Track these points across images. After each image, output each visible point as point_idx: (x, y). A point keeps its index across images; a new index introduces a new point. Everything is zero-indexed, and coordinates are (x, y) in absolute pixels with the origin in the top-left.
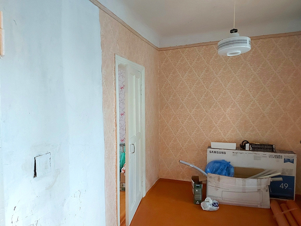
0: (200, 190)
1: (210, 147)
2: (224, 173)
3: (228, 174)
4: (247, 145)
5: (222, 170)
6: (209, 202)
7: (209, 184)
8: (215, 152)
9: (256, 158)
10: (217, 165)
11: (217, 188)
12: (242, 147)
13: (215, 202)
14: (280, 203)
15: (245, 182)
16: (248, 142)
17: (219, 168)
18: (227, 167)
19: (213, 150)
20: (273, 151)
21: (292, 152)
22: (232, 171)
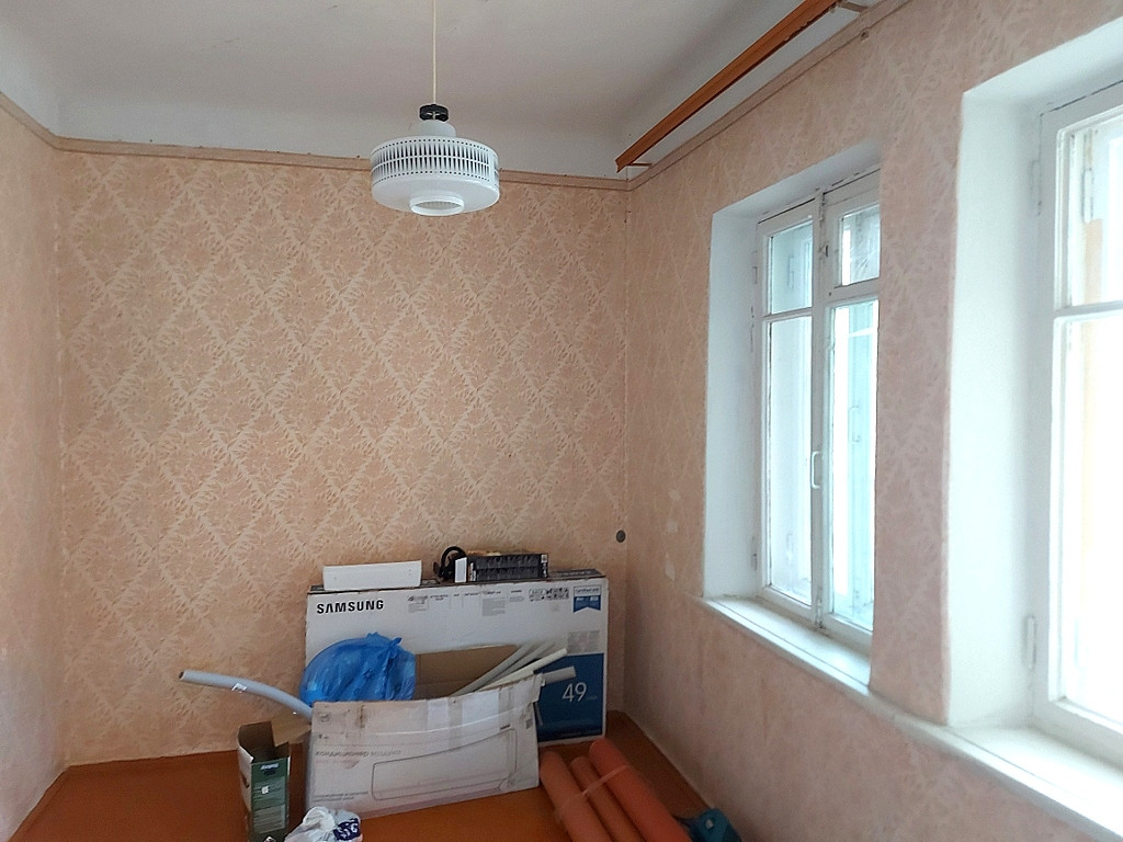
0: (281, 782)
1: (318, 588)
2: (378, 689)
3: (395, 691)
4: (461, 564)
5: (370, 677)
6: (318, 826)
7: (317, 747)
8: (341, 607)
9: (489, 609)
10: (350, 659)
11: (352, 757)
12: (442, 573)
13: (346, 817)
14: (567, 755)
15: (460, 707)
16: (461, 554)
17: (356, 670)
18: (390, 661)
19: (339, 598)
20: (540, 577)
21: (594, 574)
22: (409, 671)
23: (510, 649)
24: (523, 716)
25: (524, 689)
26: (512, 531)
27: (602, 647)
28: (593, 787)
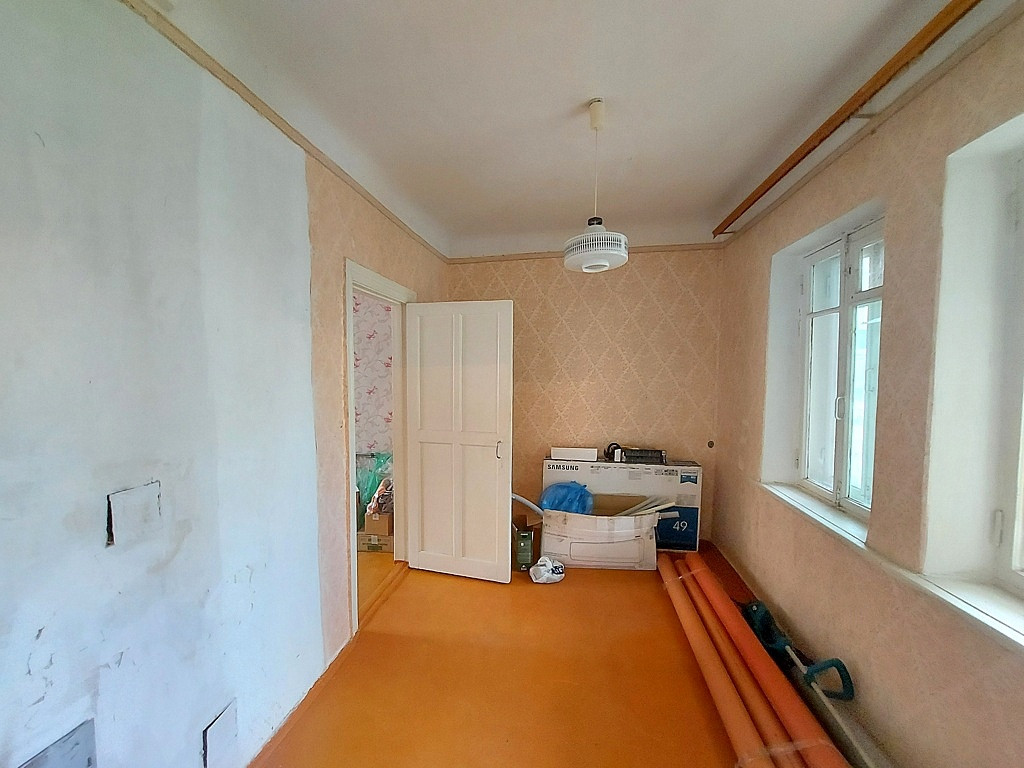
0: (529, 542)
1: (549, 457)
2: (574, 508)
3: (583, 510)
4: (618, 452)
5: (571, 502)
6: (544, 565)
7: (545, 530)
8: (558, 467)
9: (632, 476)
10: (563, 492)
11: (561, 537)
12: (608, 456)
13: (558, 564)
14: (673, 558)
15: (614, 523)
16: (618, 447)
17: (565, 497)
18: (581, 496)
19: (556, 463)
20: (661, 463)
21: (694, 464)
22: (590, 502)
23: (644, 498)
24: (647, 533)
25: (649, 520)
26: (648, 438)
27: (697, 504)
28: (685, 576)
